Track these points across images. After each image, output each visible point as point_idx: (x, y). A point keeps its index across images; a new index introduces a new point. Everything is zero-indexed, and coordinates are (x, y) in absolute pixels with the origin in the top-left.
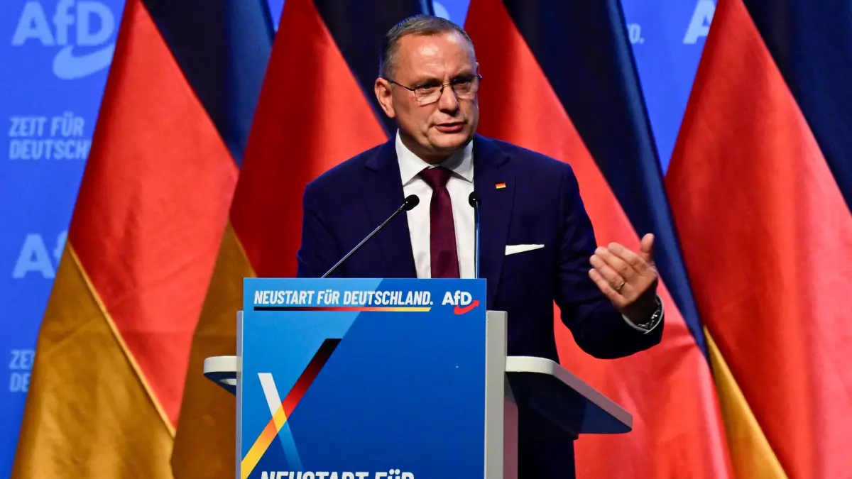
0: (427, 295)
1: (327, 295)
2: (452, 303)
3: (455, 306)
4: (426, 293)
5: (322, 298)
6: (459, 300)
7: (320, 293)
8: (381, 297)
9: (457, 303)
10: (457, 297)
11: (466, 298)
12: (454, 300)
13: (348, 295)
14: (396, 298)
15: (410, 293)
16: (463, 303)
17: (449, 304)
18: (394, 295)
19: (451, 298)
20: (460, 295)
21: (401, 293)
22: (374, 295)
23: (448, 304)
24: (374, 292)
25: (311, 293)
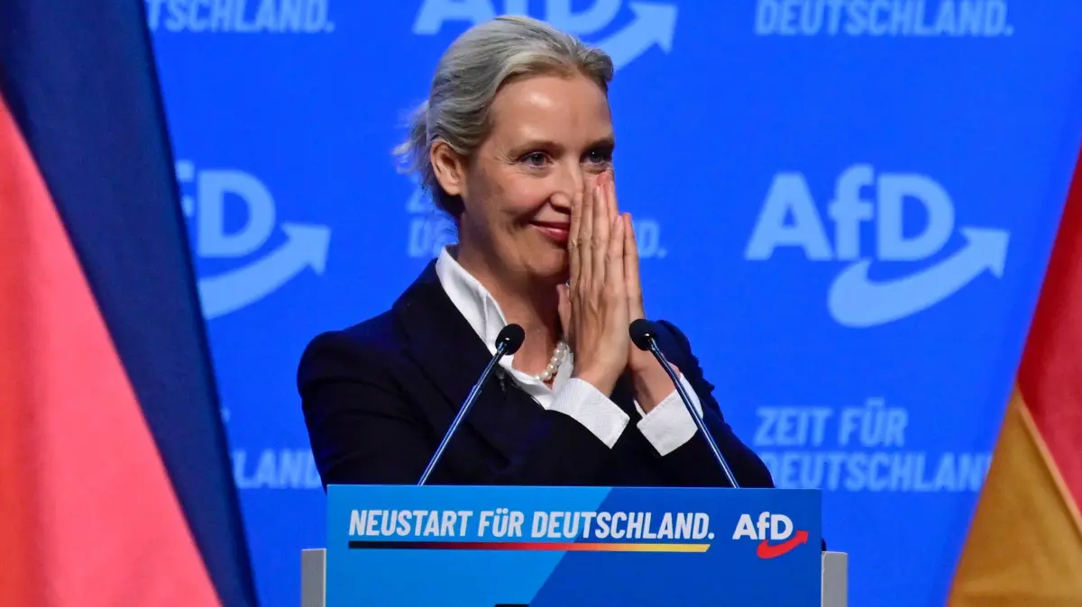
0: (702, 520)
1: (497, 519)
2: (753, 537)
3: (758, 542)
4: (699, 516)
5: (487, 524)
6: (768, 531)
7: (484, 514)
8: (609, 523)
9: (762, 536)
10: (762, 525)
11: (781, 527)
12: (757, 530)
13: (541, 519)
14: (638, 526)
15: (668, 517)
16: (775, 536)
17: (748, 537)
18: (635, 521)
19: (750, 524)
20: (768, 520)
21: (649, 515)
22: (594, 520)
23: (745, 538)
24: (594, 514)
25: (466, 514)
